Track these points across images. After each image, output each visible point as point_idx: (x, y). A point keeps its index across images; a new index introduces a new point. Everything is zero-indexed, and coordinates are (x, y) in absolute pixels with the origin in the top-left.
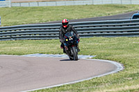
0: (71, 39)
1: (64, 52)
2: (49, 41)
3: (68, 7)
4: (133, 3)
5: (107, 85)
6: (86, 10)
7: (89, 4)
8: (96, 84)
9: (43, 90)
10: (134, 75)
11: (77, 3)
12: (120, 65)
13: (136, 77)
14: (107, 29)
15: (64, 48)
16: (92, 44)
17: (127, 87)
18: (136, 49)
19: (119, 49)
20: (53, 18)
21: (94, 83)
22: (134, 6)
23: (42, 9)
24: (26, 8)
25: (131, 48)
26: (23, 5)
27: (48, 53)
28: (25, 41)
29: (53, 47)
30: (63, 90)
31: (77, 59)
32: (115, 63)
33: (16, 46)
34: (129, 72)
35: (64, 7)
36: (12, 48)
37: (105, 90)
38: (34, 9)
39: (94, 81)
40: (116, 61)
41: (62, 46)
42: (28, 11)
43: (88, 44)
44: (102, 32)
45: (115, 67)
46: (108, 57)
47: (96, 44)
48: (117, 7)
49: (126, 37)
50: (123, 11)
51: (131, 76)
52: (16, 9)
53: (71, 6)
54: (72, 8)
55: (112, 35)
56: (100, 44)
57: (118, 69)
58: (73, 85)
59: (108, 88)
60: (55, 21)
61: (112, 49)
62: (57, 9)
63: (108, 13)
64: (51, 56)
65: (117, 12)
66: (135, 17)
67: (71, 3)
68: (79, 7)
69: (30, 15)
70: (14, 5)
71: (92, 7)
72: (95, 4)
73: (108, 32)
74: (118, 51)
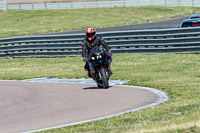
0: (99, 56)
1: (90, 76)
2: (61, 59)
3: (89, 10)
4: (183, 4)
5: (145, 122)
6: (115, 14)
7: (118, 5)
8: (130, 121)
9: (53, 131)
10: (185, 108)
11: (101, 5)
12: (164, 94)
13: (187, 112)
14: (145, 42)
15: (89, 70)
16: (123, 63)
17: (174, 127)
18: (187, 71)
19: (163, 70)
20: (67, 27)
21: (127, 121)
22: (183, 9)
23: (51, 14)
24: (28, 12)
25: (180, 70)
26: (23, 7)
27: (60, 77)
28: (27, 59)
29: (67, 68)
30: (82, 130)
31: (107, 87)
32: (156, 91)
33: (13, 67)
34: (177, 105)
35: (83, 10)
36: (9, 69)
37: (142, 131)
38: (39, 13)
39: (127, 117)
40: (158, 88)
41: (87, 67)
42: (32, 16)
43: (118, 64)
44: (137, 47)
45: (157, 97)
46: (147, 83)
47: (130, 63)
48: (159, 10)
49: (172, 54)
50: (168, 16)
51: (180, 109)
52: (14, 13)
53: (93, 10)
54: (95, 12)
55: (152, 51)
56: (135, 64)
57: (161, 101)
58: (96, 122)
59: (146, 127)
60: (71, 30)
61: (153, 71)
62: (73, 13)
63: (146, 18)
64: (64, 81)
65: (159, 17)
66: (186, 24)
67: (93, 5)
68: (105, 10)
69: (35, 21)
70: (12, 7)
71: (123, 10)
72: (127, 5)
73: (147, 46)
74: (160, 74)
